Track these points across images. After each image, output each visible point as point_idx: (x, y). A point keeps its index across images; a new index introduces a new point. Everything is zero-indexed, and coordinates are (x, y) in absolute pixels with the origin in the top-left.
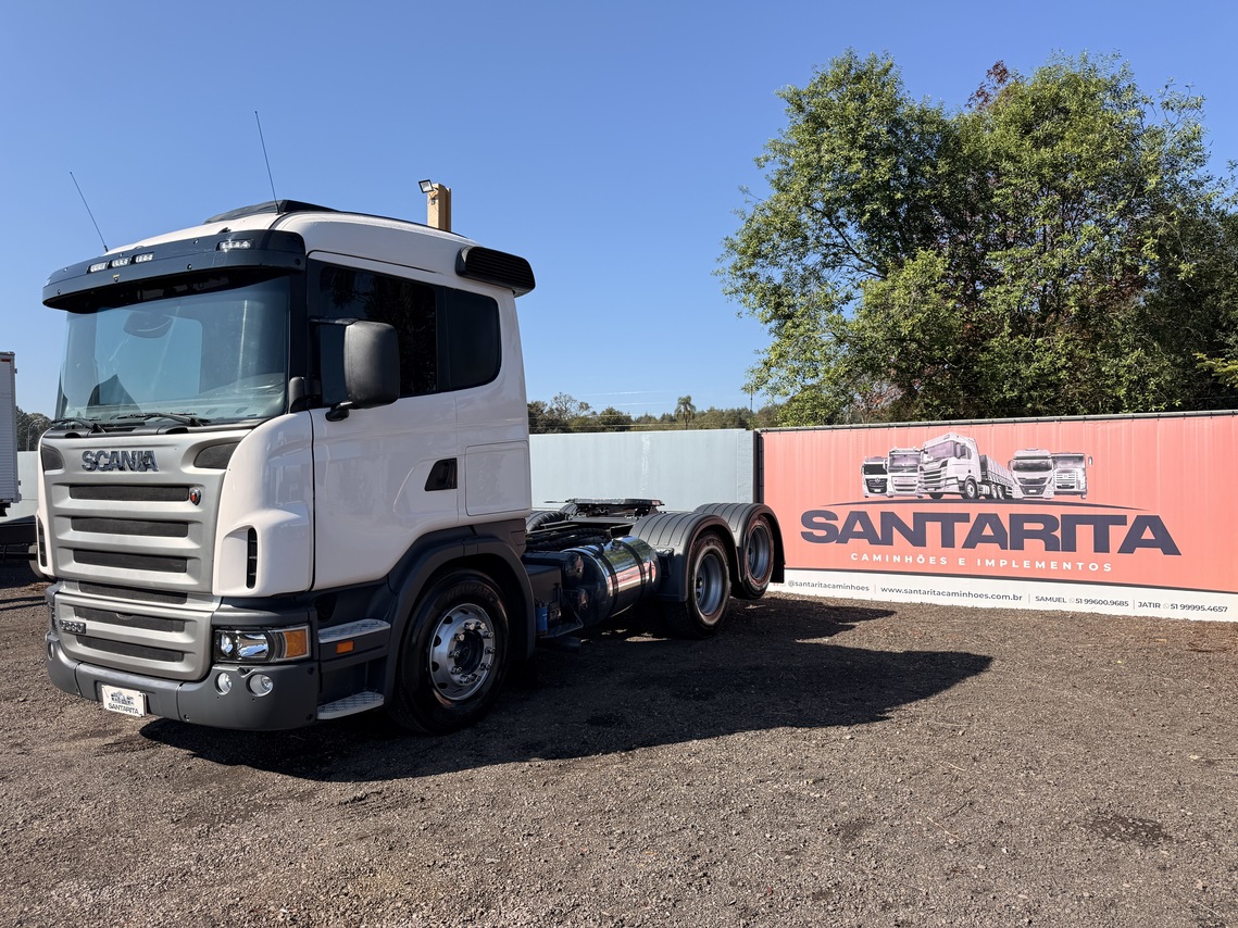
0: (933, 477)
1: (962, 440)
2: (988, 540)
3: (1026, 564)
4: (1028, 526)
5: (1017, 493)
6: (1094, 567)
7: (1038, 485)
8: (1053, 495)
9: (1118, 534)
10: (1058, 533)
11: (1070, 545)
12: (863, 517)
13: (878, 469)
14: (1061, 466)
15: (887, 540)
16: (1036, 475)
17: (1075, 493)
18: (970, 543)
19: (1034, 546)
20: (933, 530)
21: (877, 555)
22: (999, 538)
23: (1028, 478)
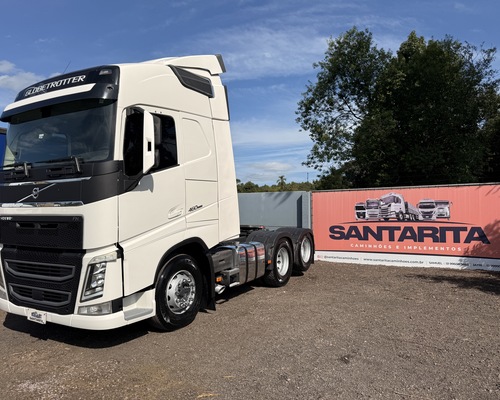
0: (385, 211)
1: (397, 195)
2: (408, 238)
3: (425, 248)
4: (425, 232)
5: (421, 218)
6: (454, 249)
7: (430, 214)
8: (436, 219)
9: (463, 235)
10: (438, 235)
11: (443, 240)
12: (356, 228)
13: (362, 208)
14: (439, 206)
15: (366, 238)
16: (429, 210)
17: (445, 217)
18: (401, 239)
19: (428, 240)
20: (385, 234)
21: (362, 245)
22: (413, 237)
23: (425, 211)
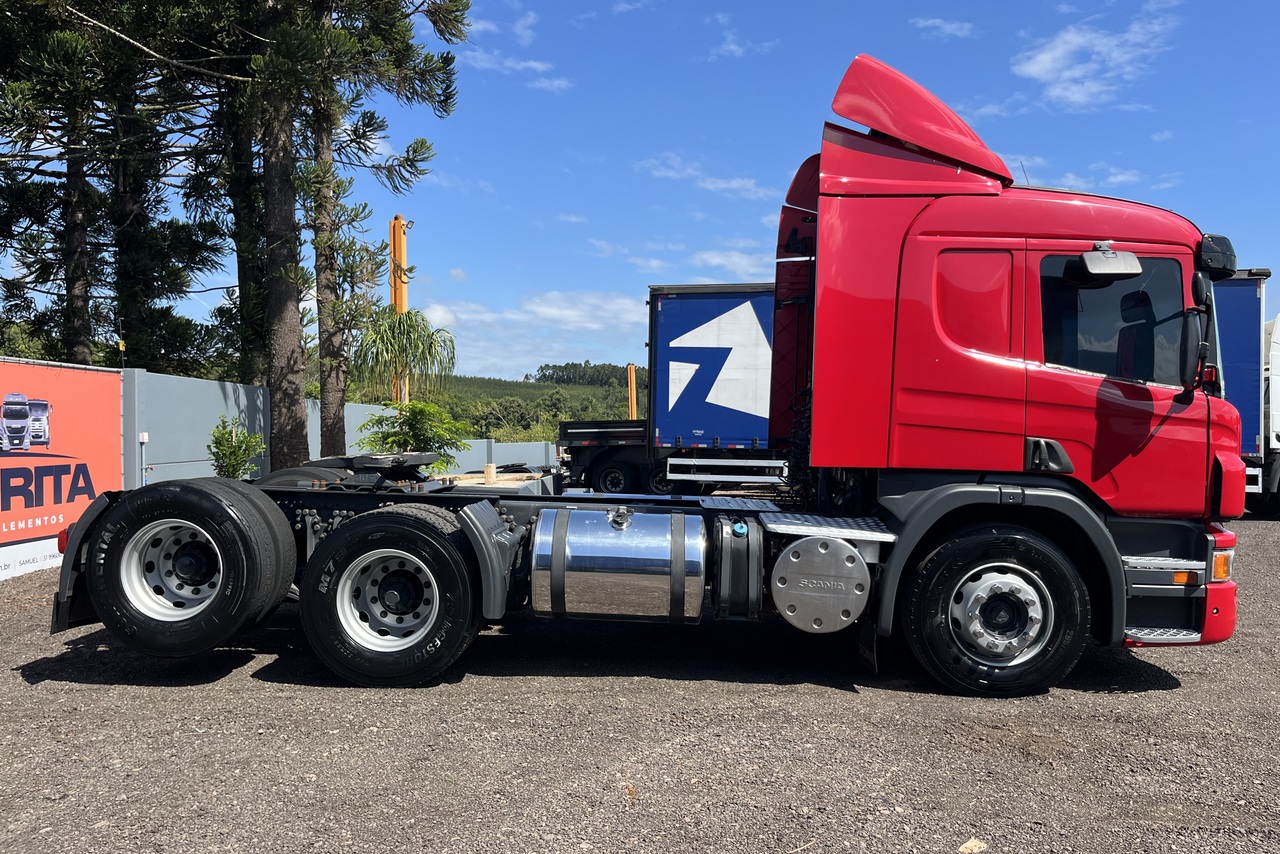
3: (12, 525)
5: (6, 444)
6: (53, 519)
8: (29, 447)
10: (32, 488)
14: (34, 414)
17: (43, 443)
19: (17, 501)
23: (14, 426)
